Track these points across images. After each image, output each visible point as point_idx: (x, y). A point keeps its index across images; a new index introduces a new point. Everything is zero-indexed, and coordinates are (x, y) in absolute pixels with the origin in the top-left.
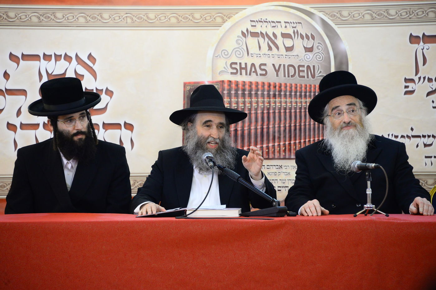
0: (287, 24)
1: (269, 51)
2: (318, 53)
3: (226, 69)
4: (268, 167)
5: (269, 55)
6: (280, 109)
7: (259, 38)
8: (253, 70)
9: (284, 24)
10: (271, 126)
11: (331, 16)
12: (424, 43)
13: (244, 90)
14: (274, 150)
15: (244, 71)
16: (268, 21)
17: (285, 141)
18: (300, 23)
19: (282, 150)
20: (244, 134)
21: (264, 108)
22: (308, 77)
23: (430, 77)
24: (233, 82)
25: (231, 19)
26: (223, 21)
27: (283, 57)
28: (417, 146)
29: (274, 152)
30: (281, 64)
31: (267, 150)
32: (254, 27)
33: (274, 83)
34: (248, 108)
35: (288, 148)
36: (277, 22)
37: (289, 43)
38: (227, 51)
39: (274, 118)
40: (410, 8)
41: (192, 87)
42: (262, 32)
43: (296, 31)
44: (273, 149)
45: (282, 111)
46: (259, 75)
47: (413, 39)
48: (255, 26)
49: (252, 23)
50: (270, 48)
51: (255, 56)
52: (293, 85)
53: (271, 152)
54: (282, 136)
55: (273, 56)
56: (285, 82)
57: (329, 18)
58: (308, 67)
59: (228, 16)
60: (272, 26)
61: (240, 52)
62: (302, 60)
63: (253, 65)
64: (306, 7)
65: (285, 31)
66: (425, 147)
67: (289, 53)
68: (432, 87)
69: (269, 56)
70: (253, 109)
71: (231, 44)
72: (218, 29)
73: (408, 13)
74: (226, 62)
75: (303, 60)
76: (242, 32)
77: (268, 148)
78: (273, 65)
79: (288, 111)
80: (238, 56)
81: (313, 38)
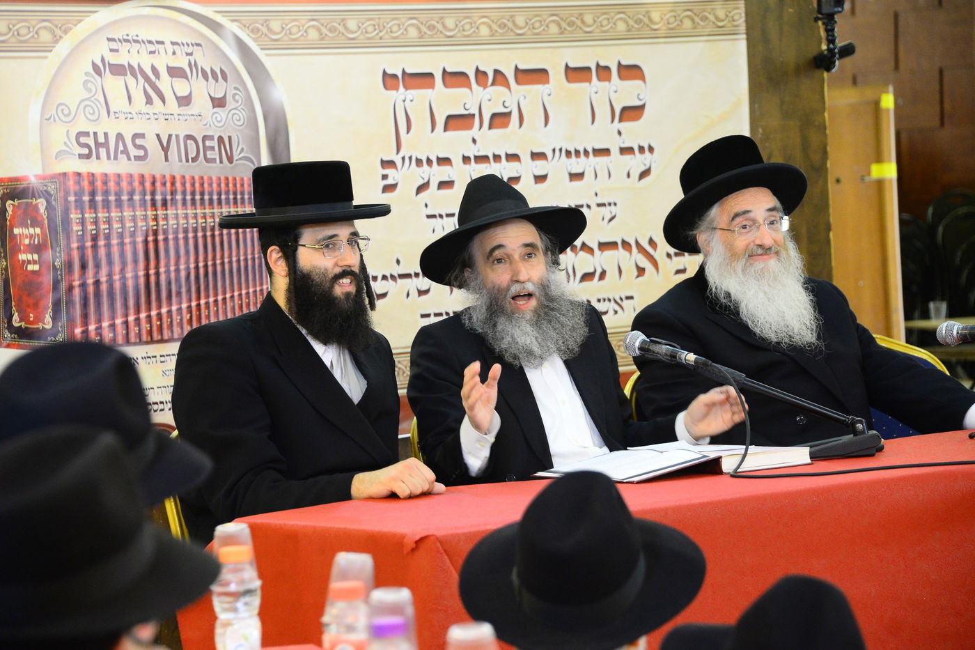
0: (176, 47)
1: (148, 105)
2: (236, 109)
3: (69, 147)
4: (163, 359)
5: (147, 114)
6: (176, 232)
7: (126, 77)
8: (121, 148)
9: (171, 46)
10: (162, 270)
11: (252, 31)
12: (406, 88)
13: (106, 193)
14: (171, 322)
15: (104, 150)
16: (140, 40)
17: (190, 300)
18: (198, 45)
19: (185, 321)
20: (114, 291)
21: (147, 231)
22: (221, 162)
23: (419, 157)
24: (85, 175)
25: (68, 35)
26: (55, 39)
27: (175, 119)
28: (408, 295)
29: (171, 326)
30: (171, 133)
31: (159, 323)
32: (116, 53)
33: (161, 175)
34: (118, 233)
35: (196, 314)
36: (158, 42)
37: (182, 88)
38: (68, 108)
39: (167, 250)
40: (379, 18)
41: (7, 189)
42: (132, 63)
43: (193, 63)
44: (169, 320)
45: (181, 236)
46: (133, 158)
47: (389, 81)
48: (117, 51)
49: (110, 43)
50: (149, 101)
51: (122, 117)
52: (197, 178)
53: (165, 326)
54: (184, 290)
55: (156, 117)
56: (182, 174)
57: (249, 35)
58: (221, 139)
59: (63, 28)
60: (149, 51)
61: (93, 109)
62: (208, 124)
63: (120, 137)
64: (207, 11)
65: (175, 63)
66: (419, 296)
67: (184, 110)
68: (422, 175)
69: (148, 116)
70: (127, 234)
71: (73, 91)
72: (46, 57)
73: (377, 27)
74: (68, 131)
75: (210, 126)
76: (94, 65)
77: (159, 316)
78: (158, 136)
79: (191, 235)
80: (91, 117)
81: (225, 77)
